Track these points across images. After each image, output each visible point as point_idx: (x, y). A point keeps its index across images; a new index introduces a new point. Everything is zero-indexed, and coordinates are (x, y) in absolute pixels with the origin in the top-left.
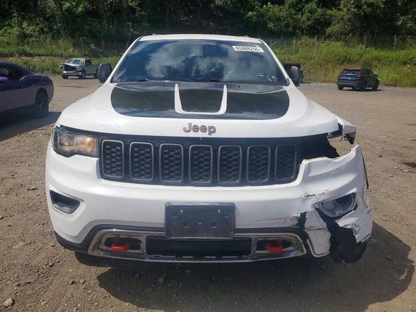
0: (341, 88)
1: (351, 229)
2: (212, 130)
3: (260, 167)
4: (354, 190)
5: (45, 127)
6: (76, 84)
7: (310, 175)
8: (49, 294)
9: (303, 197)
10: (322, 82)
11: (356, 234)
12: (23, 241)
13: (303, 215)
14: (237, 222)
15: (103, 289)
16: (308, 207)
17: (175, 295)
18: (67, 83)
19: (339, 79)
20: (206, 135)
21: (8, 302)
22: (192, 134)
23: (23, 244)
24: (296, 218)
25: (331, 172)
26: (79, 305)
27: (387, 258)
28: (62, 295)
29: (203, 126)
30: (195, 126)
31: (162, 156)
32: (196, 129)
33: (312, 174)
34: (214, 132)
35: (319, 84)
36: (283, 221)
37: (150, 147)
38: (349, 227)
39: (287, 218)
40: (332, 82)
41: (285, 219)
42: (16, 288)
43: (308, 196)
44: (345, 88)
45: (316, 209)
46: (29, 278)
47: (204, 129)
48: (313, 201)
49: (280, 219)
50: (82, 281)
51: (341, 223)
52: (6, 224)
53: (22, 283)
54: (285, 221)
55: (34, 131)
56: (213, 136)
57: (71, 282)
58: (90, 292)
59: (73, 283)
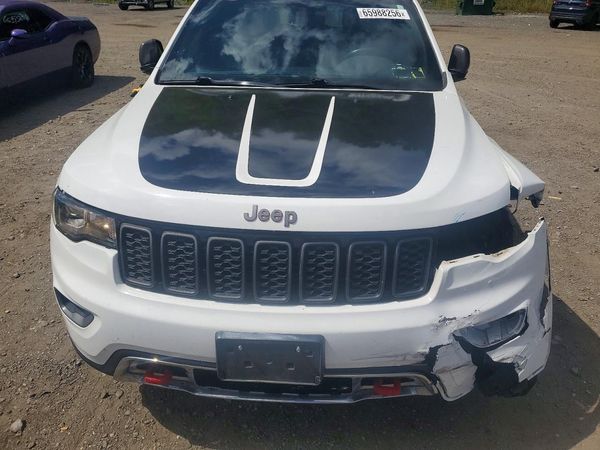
0: (554, 24)
1: (512, 365)
2: (291, 217)
3: (368, 275)
4: (522, 306)
5: (88, 106)
6: (139, 21)
7: (452, 288)
8: (73, 412)
9: (437, 322)
10: (525, 13)
11: (520, 369)
12: (44, 318)
13: (434, 351)
14: (326, 362)
15: (146, 410)
16: (444, 337)
17: (245, 426)
18: (126, 19)
19: (553, 9)
20: (280, 227)
21: (17, 425)
22: (258, 225)
23: (44, 323)
24: (423, 354)
25: (487, 279)
26: (111, 435)
27: (572, 373)
28: (90, 416)
29: (276, 212)
30: (264, 211)
31: (211, 257)
32: (264, 216)
33: (455, 286)
34: (294, 221)
35: (520, 16)
36: (401, 358)
37: (191, 241)
38: (509, 361)
39: (408, 354)
40: (543, 12)
41: (405, 356)
42: (29, 401)
43: (445, 319)
44: (561, 25)
45: (457, 338)
46: (48, 383)
47: (277, 216)
48: (452, 327)
49: (397, 356)
50: (118, 395)
51: (496, 356)
52: (22, 287)
53: (38, 392)
54: (404, 359)
55: (72, 114)
56: (293, 228)
57: (103, 395)
58: (128, 413)
59: (107, 395)
